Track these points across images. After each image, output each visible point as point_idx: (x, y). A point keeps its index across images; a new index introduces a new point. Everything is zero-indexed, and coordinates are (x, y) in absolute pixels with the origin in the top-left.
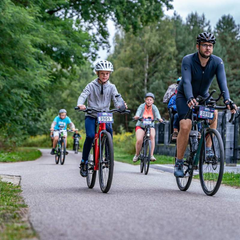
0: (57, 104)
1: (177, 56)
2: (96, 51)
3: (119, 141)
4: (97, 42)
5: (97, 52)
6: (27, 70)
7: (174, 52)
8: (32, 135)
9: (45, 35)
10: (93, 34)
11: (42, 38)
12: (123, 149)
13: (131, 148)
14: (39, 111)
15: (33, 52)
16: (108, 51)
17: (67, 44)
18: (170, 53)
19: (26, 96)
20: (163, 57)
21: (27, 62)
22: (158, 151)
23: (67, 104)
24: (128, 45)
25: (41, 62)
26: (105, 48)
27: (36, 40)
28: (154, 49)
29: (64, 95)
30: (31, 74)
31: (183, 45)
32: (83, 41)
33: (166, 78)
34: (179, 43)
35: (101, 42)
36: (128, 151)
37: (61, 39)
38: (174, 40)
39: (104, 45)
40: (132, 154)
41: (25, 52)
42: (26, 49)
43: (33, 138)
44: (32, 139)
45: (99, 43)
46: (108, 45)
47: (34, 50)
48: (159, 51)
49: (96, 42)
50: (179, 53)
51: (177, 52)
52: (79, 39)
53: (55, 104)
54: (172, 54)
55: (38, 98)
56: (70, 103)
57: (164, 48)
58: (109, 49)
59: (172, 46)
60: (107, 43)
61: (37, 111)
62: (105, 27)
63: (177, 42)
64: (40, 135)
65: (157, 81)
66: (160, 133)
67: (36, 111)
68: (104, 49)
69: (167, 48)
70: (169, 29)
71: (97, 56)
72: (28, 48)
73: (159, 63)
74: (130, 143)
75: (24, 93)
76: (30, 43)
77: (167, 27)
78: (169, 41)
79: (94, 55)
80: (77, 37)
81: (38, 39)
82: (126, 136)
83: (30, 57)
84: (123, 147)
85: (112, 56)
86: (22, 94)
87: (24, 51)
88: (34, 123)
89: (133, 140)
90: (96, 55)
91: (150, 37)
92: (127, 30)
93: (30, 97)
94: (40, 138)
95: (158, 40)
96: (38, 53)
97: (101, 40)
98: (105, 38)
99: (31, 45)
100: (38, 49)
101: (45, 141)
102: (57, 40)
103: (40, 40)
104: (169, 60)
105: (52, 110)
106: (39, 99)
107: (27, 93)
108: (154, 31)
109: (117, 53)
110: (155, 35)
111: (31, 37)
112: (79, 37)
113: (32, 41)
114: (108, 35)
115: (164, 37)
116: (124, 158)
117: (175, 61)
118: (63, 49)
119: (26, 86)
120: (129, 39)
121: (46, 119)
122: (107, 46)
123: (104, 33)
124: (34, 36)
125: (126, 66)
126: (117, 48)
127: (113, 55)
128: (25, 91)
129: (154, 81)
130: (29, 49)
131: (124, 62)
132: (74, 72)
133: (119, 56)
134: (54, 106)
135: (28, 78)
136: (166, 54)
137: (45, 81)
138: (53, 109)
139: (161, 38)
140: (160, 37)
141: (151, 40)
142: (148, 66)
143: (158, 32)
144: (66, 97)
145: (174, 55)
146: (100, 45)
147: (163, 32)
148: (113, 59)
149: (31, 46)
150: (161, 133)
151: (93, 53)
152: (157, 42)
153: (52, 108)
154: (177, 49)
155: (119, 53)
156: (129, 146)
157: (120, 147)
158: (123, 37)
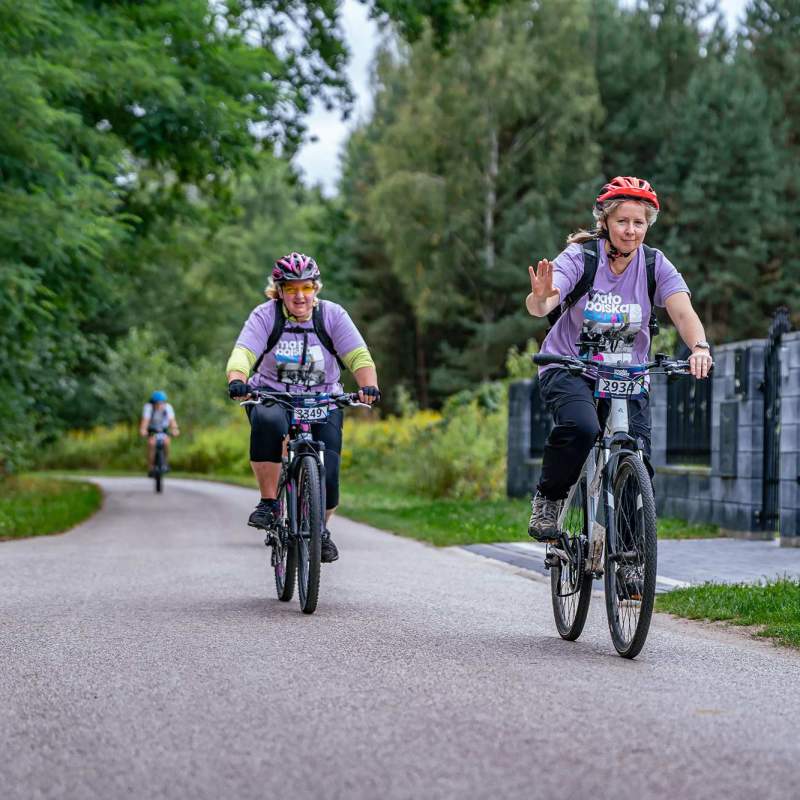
0: (169, 310)
1: (602, 128)
2: (301, 113)
3: (391, 445)
4: (304, 82)
5: (305, 120)
6: (30, 192)
7: (593, 115)
8: (77, 428)
9: (96, 58)
10: (289, 49)
11: (84, 69)
12: (404, 477)
13: (434, 472)
14: (90, 341)
15: (49, 122)
16: (346, 115)
17: (180, 91)
18: (577, 119)
19: (28, 286)
20: (554, 132)
21: (31, 161)
22: (529, 485)
23: (203, 311)
24: (423, 92)
25: (86, 161)
26: (336, 102)
27: (61, 77)
28: (519, 104)
29: (192, 278)
30: (47, 206)
31: (622, 86)
32: (245, 78)
33: (566, 210)
34: (610, 80)
35: (318, 79)
36: (422, 484)
37: (160, 74)
38: (590, 69)
39: (329, 91)
40: (435, 496)
41: (21, 122)
42: (23, 111)
43: (81, 435)
44: (75, 443)
45: (311, 83)
46: (343, 93)
47: (51, 115)
48: (536, 109)
49: (297, 80)
50: (610, 118)
51: (601, 114)
52: (227, 73)
53: (159, 310)
54: (586, 119)
55: (81, 292)
56: (213, 306)
57: (554, 100)
58: (348, 105)
59: (582, 91)
60: (341, 83)
61: (84, 341)
62: (333, 26)
63: (600, 75)
64: (107, 424)
65: (532, 222)
66: (537, 417)
67: (79, 343)
68: (329, 107)
69: (567, 98)
70: (571, 30)
71: (307, 135)
72: (32, 108)
73: (538, 155)
74: (431, 452)
75: (22, 276)
76: (37, 89)
77: (566, 22)
78: (573, 76)
79: (294, 131)
80: (218, 63)
81: (67, 72)
82: (416, 427)
83: (39, 140)
84: (404, 470)
85: (364, 132)
86: (15, 279)
87: (16, 119)
88: (74, 383)
89: (439, 443)
90: (301, 129)
91: (506, 62)
92: (411, 34)
93: (49, 293)
94: (106, 436)
95: (533, 71)
96: (69, 125)
97: (316, 72)
98: (334, 67)
99: (44, 95)
100: (68, 111)
101: (123, 447)
102: (144, 74)
103: (74, 78)
104: (575, 143)
105: (148, 335)
106: (86, 296)
107: (32, 278)
108: (520, 37)
109: (381, 122)
110: (523, 54)
111: (43, 66)
112: (228, 64)
113: (45, 80)
114: (345, 54)
115: (553, 58)
116: (404, 514)
117: (596, 149)
118: (170, 111)
119: (29, 251)
120: (426, 67)
121: (128, 366)
122: (339, 97)
123: (329, 48)
124: (54, 63)
125: (417, 167)
126: (384, 103)
127: (369, 128)
128: (27, 270)
129: (522, 222)
130: (36, 114)
131: (410, 155)
132: (222, 195)
133: (392, 129)
134: (154, 318)
135: (35, 222)
136: (563, 121)
137: (104, 233)
138: (155, 330)
139: (545, 63)
140: (540, 59)
141: (511, 73)
142: (499, 167)
143: (536, 41)
144: (198, 286)
145: (591, 126)
146: (314, 93)
147: (551, 39)
148: (368, 143)
149: (41, 102)
150: (541, 420)
151: (289, 124)
152: (532, 79)
153: (150, 325)
154: (605, 100)
155: (391, 120)
156: (426, 465)
157: (394, 469)
158: (406, 62)
